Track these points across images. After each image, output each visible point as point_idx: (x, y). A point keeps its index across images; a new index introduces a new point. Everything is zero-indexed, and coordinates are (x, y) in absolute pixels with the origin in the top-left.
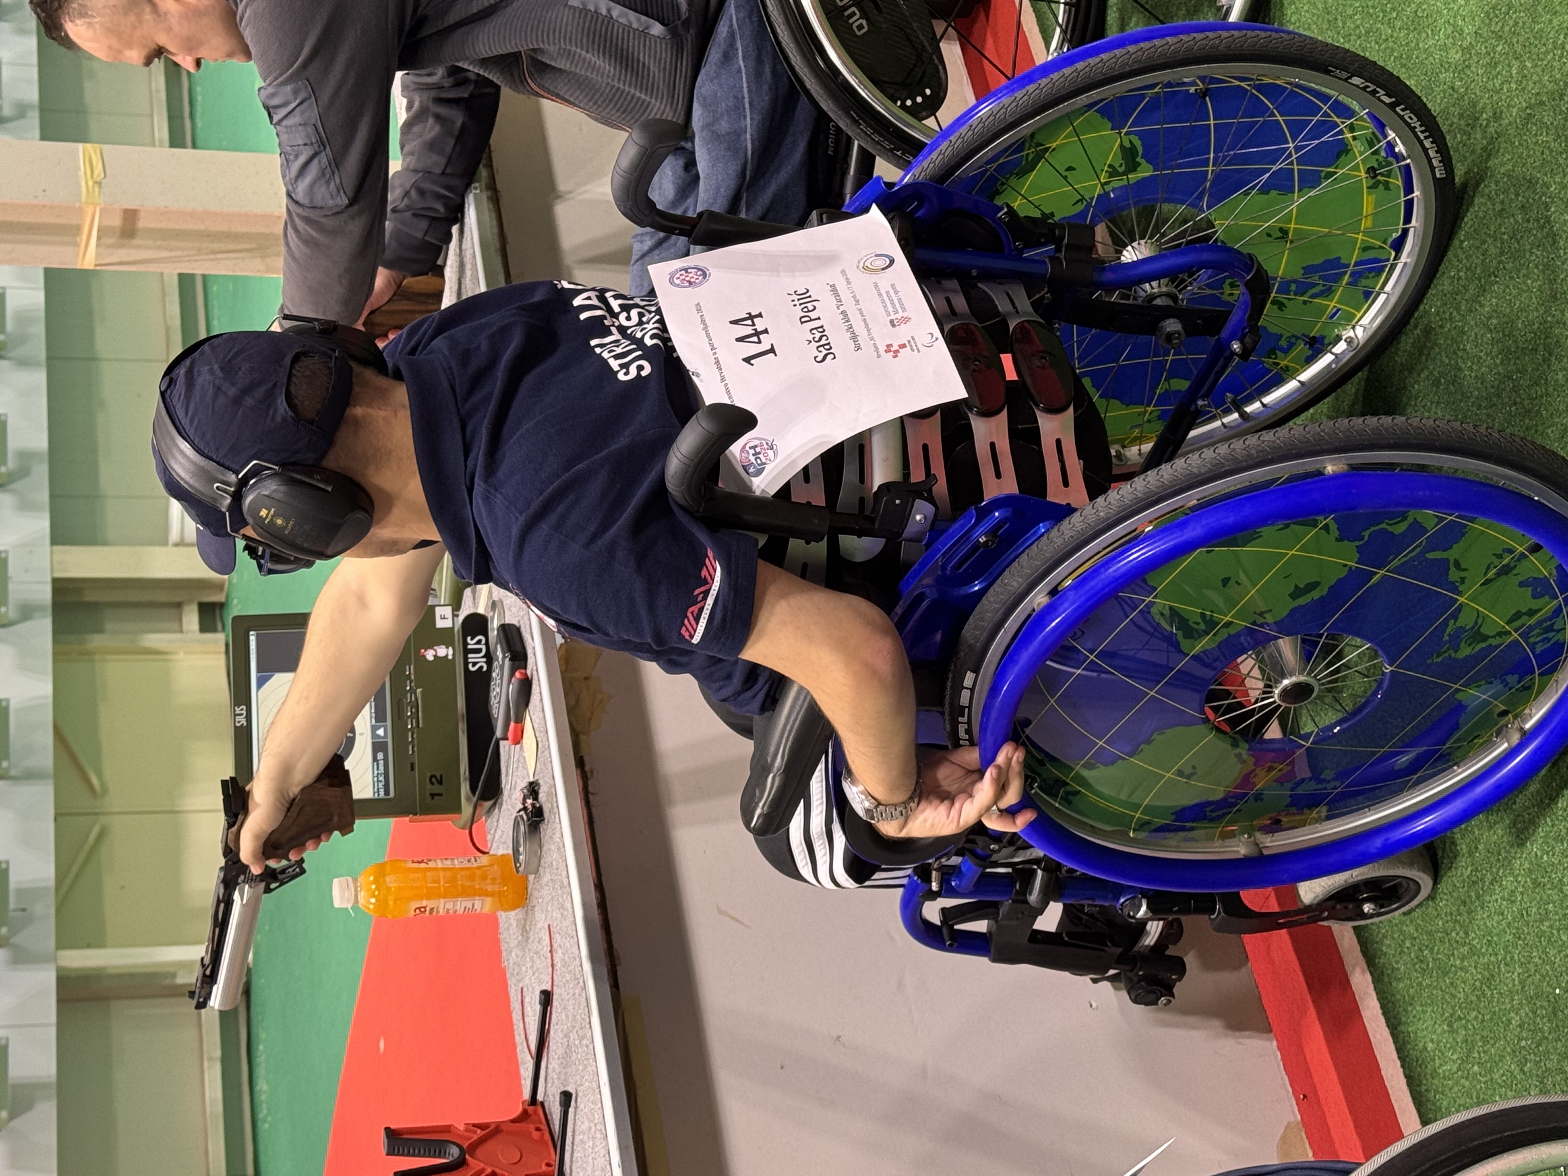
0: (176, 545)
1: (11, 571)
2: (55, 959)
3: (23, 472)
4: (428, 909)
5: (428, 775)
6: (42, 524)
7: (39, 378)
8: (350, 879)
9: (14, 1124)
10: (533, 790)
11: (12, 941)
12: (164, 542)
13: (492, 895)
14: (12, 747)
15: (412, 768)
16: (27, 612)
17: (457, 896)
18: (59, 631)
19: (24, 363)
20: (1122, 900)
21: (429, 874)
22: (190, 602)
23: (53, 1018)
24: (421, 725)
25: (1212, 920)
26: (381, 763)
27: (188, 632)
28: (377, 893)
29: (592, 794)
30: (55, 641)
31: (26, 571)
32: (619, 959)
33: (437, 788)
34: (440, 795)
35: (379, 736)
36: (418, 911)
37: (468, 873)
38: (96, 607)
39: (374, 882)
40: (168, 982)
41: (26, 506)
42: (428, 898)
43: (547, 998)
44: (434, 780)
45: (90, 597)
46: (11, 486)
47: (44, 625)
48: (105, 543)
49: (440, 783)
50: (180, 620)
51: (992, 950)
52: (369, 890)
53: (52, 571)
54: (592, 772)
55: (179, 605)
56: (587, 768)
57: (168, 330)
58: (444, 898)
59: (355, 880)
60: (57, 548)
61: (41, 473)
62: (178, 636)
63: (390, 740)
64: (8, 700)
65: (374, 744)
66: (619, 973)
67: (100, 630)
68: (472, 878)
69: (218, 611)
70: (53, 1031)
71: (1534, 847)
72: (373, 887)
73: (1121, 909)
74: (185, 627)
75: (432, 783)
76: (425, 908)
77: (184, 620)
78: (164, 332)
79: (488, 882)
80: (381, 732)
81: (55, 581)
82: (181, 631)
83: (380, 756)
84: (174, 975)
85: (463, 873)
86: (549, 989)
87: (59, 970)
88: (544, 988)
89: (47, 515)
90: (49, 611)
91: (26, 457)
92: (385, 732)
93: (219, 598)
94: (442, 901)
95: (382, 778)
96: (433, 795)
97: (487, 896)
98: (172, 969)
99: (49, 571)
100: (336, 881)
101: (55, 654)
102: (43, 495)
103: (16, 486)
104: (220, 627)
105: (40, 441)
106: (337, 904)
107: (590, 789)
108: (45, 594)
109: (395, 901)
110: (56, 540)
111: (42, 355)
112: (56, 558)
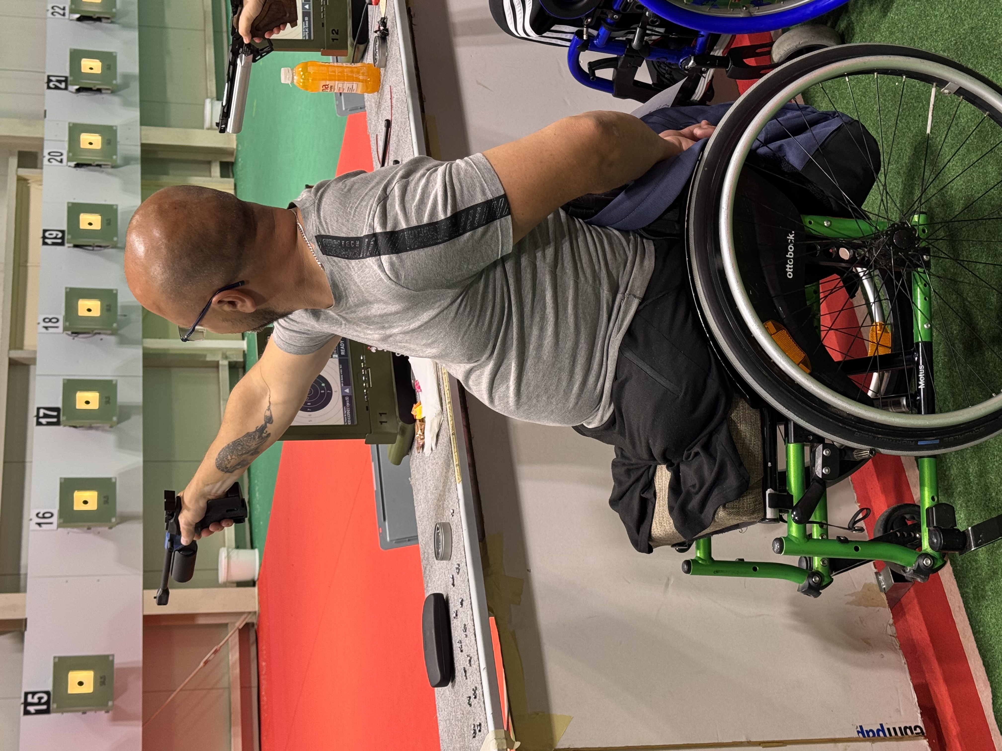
0: (208, 129)
1: (119, 139)
2: (142, 343)
3: (125, 85)
4: (329, 86)
5: (331, 30)
6: (135, 114)
7: (134, 35)
8: (290, 69)
9: (119, 425)
10: (383, 22)
11: (120, 332)
12: (202, 127)
13: (362, 81)
14: (119, 232)
15: (323, 26)
16: (127, 161)
17: (344, 81)
18: (144, 173)
19: (127, 26)
20: (681, 60)
21: (330, 68)
22: (215, 161)
23: (141, 373)
24: (328, 4)
25: (727, 71)
26: (307, 22)
27: (214, 177)
28: (303, 76)
29: (415, 25)
30: (142, 178)
31: (127, 139)
32: (425, 99)
33: (335, 36)
34: (337, 39)
35: (306, 9)
36: (324, 88)
37: (350, 69)
38: (164, 161)
39: (302, 71)
40: (201, 359)
41: (127, 104)
42: (330, 80)
43: (388, 124)
44: (334, 32)
45: (161, 155)
46: (119, 93)
47: (137, 168)
48: (169, 126)
49: (337, 33)
50: (210, 171)
51: (614, 88)
52: (299, 74)
53: (141, 139)
54: (414, 15)
55: (209, 163)
56: (412, 13)
57: (205, 12)
58: (338, 81)
59: (292, 70)
60: (144, 127)
61: (135, 86)
62: (209, 179)
63: (311, 11)
64: (117, 205)
65: (303, 12)
66: (425, 106)
67: (167, 174)
68: (352, 72)
69: (230, 167)
70: (140, 380)
71: (891, 15)
72: (302, 73)
73: (681, 66)
74: (212, 174)
75: (333, 34)
76: (328, 85)
77: (212, 170)
78: (202, 14)
79: (361, 74)
80: (307, 7)
81: (143, 145)
82: (210, 176)
83: (306, 19)
84: (205, 356)
85: (348, 69)
86: (390, 119)
87: (144, 349)
88: (387, 118)
89: (138, 109)
90: (139, 161)
91: (127, 77)
92: (309, 7)
93: (232, 159)
94: (337, 82)
95: (307, 30)
96: (333, 40)
97: (359, 82)
98: (205, 353)
99: (139, 140)
100: (283, 69)
101: (142, 185)
102: (137, 99)
103: (122, 92)
104: (231, 175)
105: (135, 70)
106: (283, 81)
107: (413, 22)
108: (137, 152)
109: (312, 80)
110: (144, 122)
111: (136, 23)
112: (143, 132)
